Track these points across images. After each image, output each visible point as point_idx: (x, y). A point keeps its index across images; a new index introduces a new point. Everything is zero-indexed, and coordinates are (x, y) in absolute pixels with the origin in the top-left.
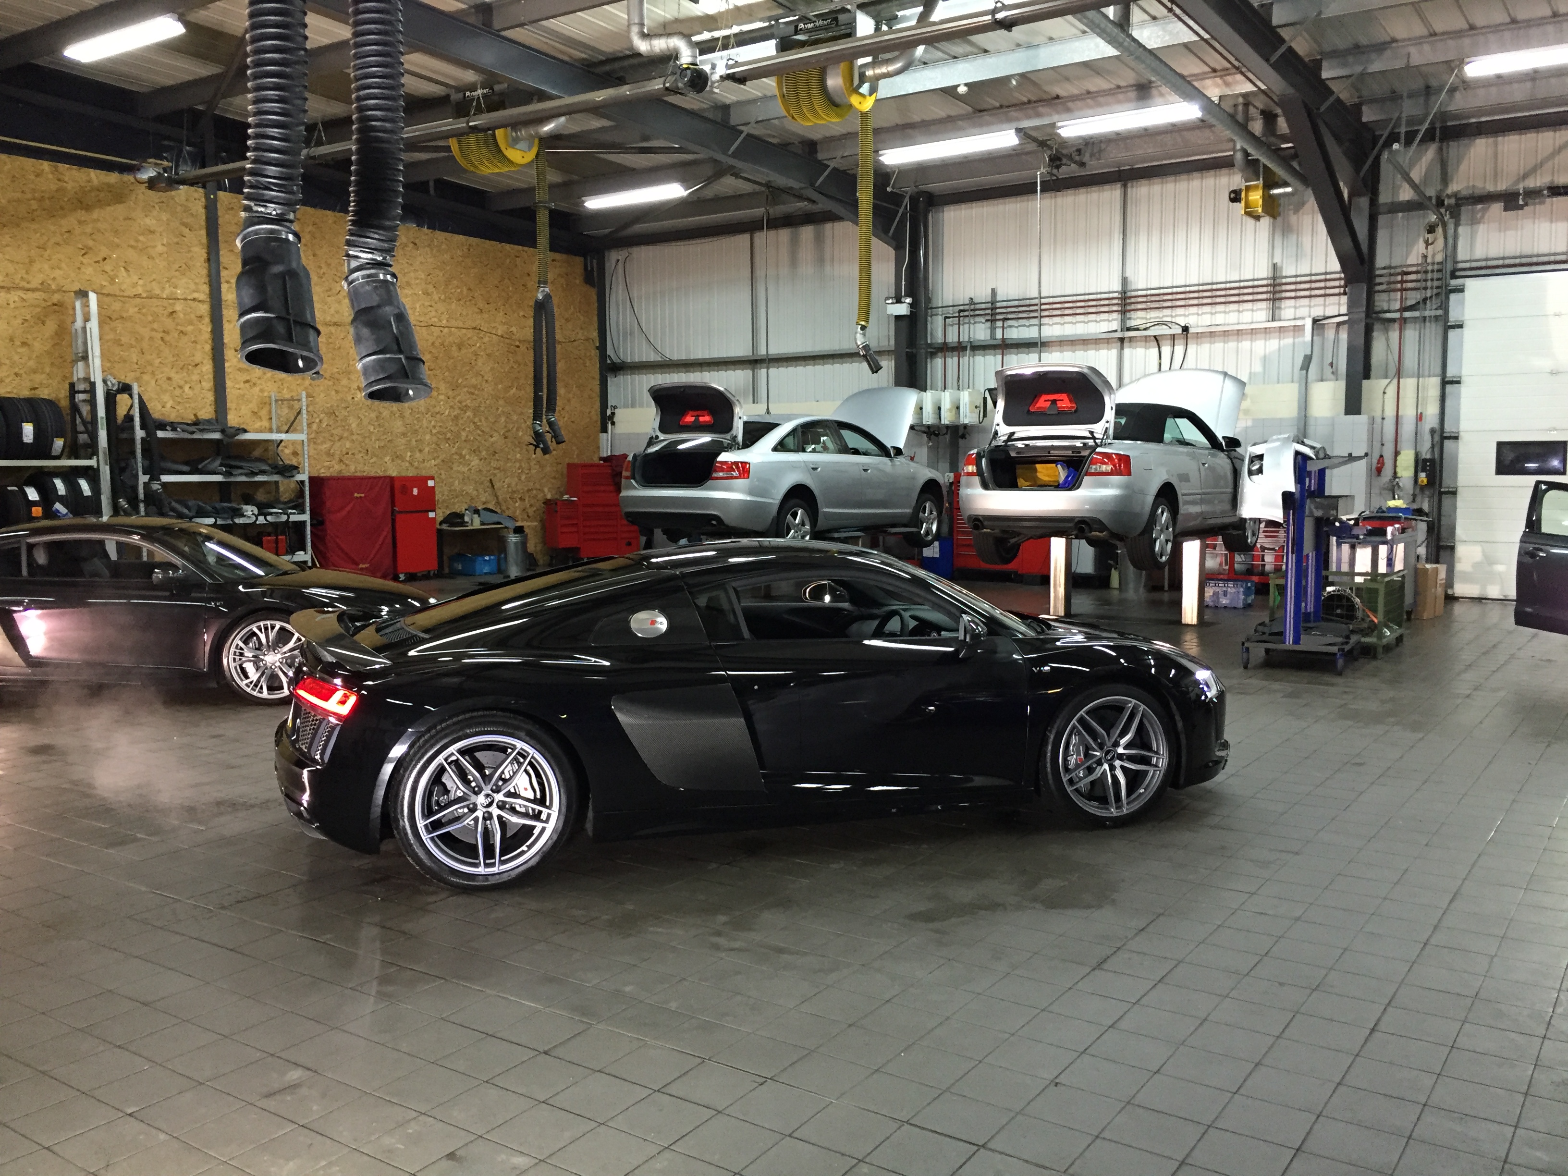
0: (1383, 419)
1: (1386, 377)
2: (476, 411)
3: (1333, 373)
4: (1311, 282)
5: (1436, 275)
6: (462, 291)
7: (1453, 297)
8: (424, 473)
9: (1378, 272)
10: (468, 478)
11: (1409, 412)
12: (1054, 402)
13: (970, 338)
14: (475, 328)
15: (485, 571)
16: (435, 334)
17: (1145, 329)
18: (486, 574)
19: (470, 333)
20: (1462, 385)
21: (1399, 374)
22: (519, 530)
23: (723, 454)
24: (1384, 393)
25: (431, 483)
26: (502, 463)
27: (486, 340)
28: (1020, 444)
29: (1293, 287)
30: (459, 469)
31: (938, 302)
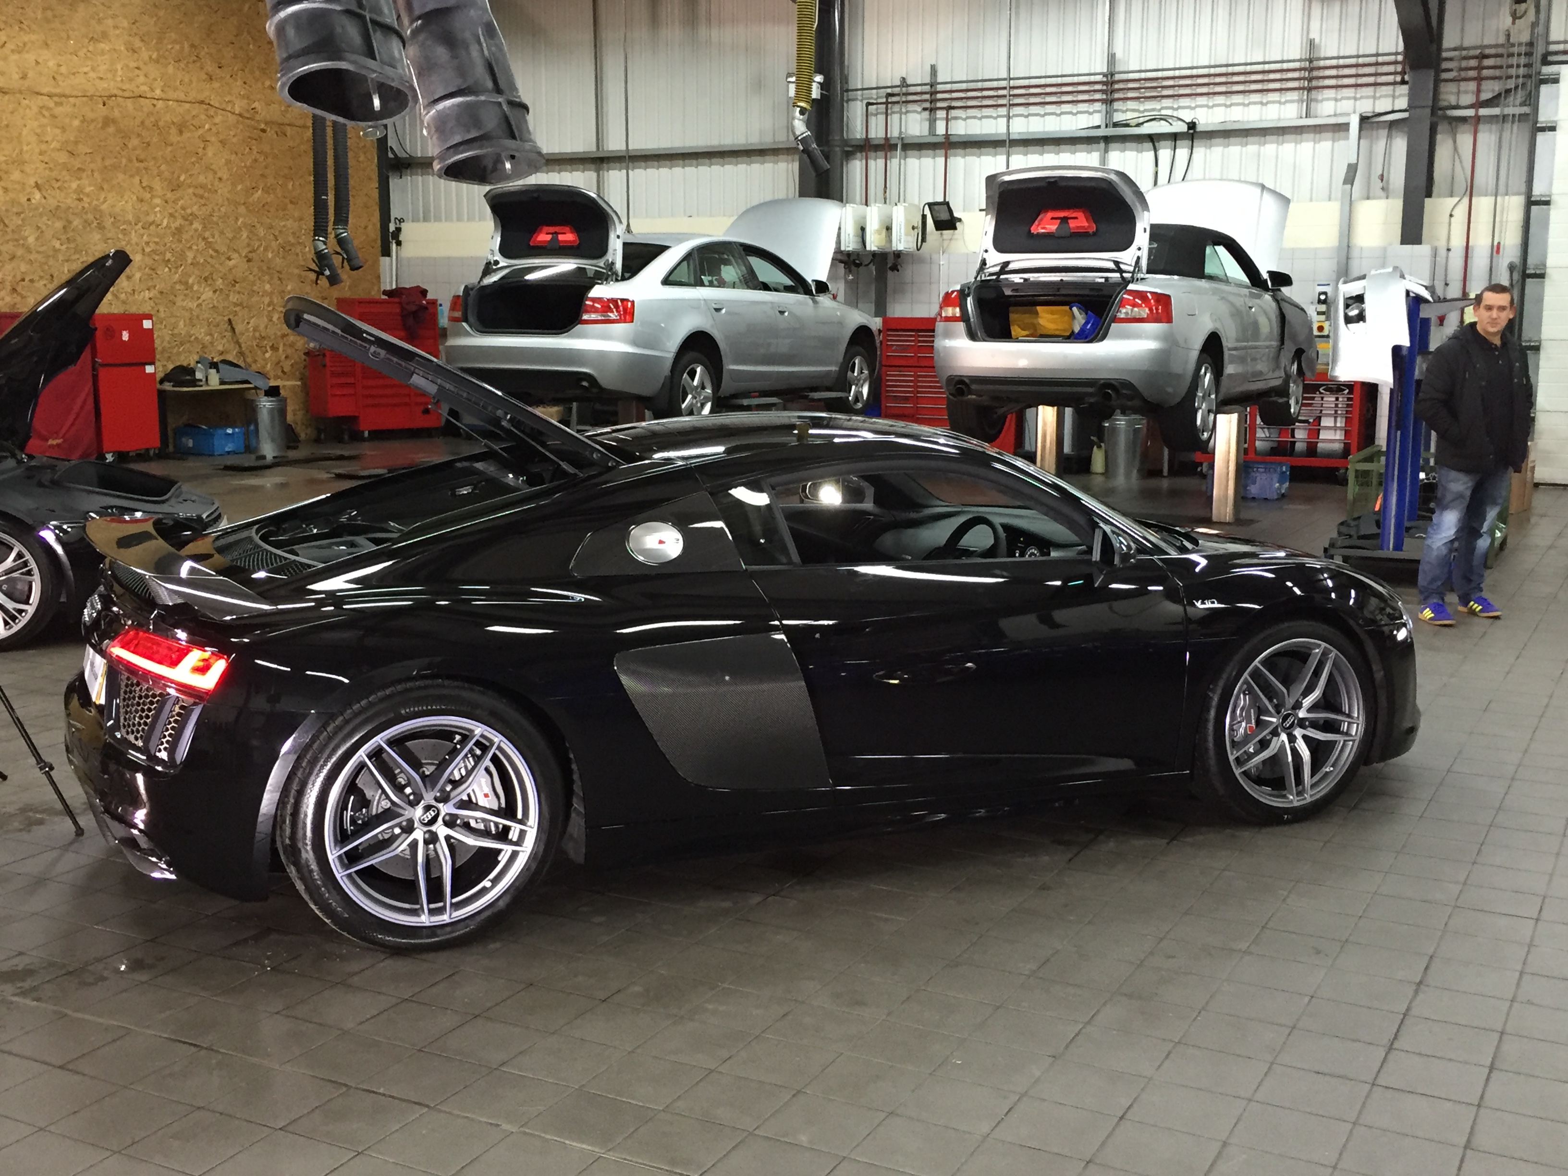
0: (1449, 250)
1: (1451, 195)
2: (207, 222)
3: (1383, 189)
4: (1357, 66)
5: (1523, 60)
6: (182, 48)
7: (1544, 89)
8: (133, 310)
9: (1445, 55)
10: (198, 317)
11: (1481, 242)
12: (1065, 220)
13: (901, 132)
14: (202, 102)
15: (227, 449)
16: (145, 109)
17: (1138, 125)
18: (229, 453)
19: (196, 109)
20: (1552, 206)
21: (1471, 192)
22: (273, 392)
23: (597, 287)
24: (1451, 216)
25: (147, 324)
26: (245, 297)
27: (218, 119)
28: (1017, 278)
29: (1333, 72)
30: (185, 304)
31: (856, 82)
